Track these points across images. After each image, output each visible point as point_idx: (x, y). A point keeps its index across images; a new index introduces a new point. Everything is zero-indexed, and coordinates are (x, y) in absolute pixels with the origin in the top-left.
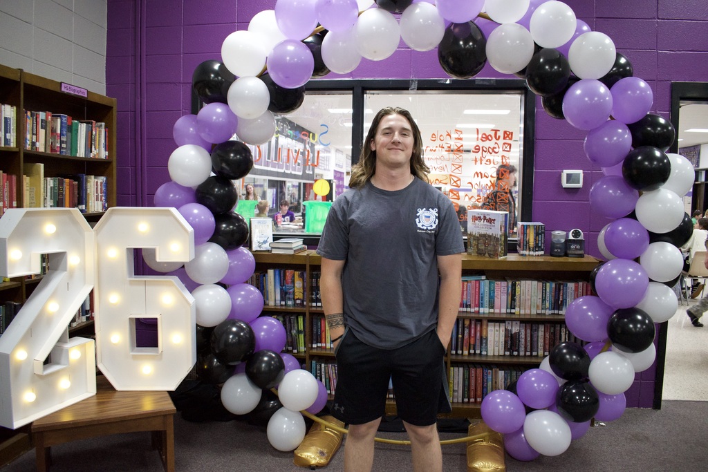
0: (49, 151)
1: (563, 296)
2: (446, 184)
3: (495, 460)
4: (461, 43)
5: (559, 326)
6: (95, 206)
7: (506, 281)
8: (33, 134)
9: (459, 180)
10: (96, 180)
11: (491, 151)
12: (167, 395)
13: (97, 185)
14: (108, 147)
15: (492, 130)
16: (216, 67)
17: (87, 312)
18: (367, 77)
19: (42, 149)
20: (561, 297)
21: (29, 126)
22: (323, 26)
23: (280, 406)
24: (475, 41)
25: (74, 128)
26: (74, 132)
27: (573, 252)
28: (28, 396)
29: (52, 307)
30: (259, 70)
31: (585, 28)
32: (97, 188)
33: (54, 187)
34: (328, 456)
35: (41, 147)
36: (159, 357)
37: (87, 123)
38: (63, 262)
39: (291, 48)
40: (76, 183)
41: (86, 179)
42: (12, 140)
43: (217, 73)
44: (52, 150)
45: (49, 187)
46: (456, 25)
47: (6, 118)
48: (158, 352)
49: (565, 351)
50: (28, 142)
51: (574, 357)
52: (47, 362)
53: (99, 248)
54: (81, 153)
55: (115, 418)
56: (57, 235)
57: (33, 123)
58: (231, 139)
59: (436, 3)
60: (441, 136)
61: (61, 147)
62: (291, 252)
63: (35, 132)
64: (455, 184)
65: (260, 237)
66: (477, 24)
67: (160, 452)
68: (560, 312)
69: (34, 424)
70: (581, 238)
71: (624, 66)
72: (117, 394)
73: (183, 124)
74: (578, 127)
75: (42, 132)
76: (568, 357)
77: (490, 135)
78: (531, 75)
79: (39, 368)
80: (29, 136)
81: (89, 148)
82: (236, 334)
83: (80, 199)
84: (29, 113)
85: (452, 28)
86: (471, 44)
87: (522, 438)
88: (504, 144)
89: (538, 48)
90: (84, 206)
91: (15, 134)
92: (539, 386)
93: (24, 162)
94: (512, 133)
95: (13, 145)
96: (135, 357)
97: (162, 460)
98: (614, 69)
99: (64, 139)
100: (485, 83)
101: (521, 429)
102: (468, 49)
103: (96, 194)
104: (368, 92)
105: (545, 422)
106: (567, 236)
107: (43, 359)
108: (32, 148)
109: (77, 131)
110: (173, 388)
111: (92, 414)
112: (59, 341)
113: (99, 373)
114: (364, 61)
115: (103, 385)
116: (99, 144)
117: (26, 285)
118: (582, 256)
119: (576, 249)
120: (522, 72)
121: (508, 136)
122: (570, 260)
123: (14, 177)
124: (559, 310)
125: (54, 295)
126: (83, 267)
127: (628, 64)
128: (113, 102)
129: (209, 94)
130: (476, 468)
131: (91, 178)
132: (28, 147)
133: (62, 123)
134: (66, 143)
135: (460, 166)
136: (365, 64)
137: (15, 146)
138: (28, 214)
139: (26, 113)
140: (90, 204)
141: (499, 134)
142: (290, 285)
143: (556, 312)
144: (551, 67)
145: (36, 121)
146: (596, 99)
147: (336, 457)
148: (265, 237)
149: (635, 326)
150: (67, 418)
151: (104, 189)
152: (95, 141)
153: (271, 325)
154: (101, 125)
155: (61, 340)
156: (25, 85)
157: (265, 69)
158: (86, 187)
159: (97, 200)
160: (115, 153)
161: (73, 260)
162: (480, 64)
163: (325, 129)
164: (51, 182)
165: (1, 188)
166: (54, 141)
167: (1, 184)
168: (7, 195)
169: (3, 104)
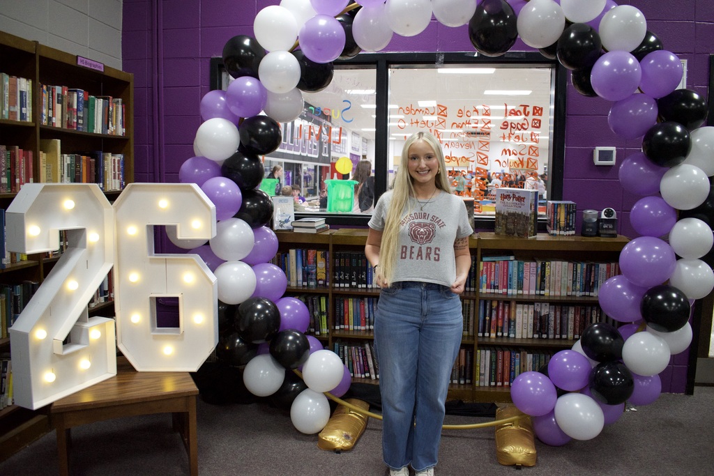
0: (65, 127)
1: (594, 277)
2: (473, 161)
3: (526, 445)
5: (590, 308)
6: (113, 184)
7: (535, 261)
8: (49, 109)
9: (487, 157)
10: (113, 158)
11: (519, 127)
12: (189, 376)
13: (114, 163)
14: (126, 124)
15: (521, 106)
17: (105, 292)
18: (393, 50)
19: (58, 125)
20: (592, 278)
21: (45, 101)
23: (304, 387)
25: (91, 103)
26: (91, 108)
27: (605, 232)
28: (48, 376)
29: (72, 285)
32: (114, 166)
33: (71, 164)
34: (353, 440)
35: (57, 121)
36: (180, 338)
37: (103, 99)
38: (82, 240)
40: (94, 160)
41: (104, 156)
42: (28, 115)
44: (69, 125)
45: (66, 164)
47: (21, 92)
48: (179, 332)
49: (597, 332)
50: (45, 117)
51: (607, 338)
52: (66, 342)
53: (119, 226)
54: (98, 129)
55: (138, 399)
56: (76, 211)
57: (49, 98)
60: (468, 111)
61: (77, 123)
62: (314, 231)
63: (51, 107)
64: (482, 162)
65: (282, 216)
67: (181, 436)
68: (592, 294)
69: (54, 405)
70: (614, 217)
71: (653, 45)
72: (137, 375)
75: (58, 107)
76: (601, 338)
77: (519, 111)
78: (561, 49)
79: (58, 348)
80: (45, 111)
81: (106, 125)
82: (260, 312)
83: (97, 176)
84: (45, 87)
86: (502, 21)
87: (553, 422)
88: (534, 120)
89: (569, 24)
90: (101, 184)
91: (31, 108)
92: (571, 367)
93: (42, 137)
94: (541, 109)
95: (29, 119)
96: (155, 338)
97: (184, 442)
98: (644, 47)
99: (81, 114)
100: (514, 56)
101: (552, 412)
102: (499, 27)
103: (113, 172)
104: (392, 66)
105: (577, 405)
106: (600, 215)
107: (63, 339)
108: (48, 124)
109: (94, 105)
110: (195, 369)
111: (112, 394)
112: (78, 321)
113: (119, 354)
115: (124, 366)
116: (116, 122)
117: (44, 264)
118: (614, 236)
119: (608, 229)
121: (538, 112)
122: (602, 240)
123: (31, 153)
124: (590, 292)
125: (72, 273)
126: (102, 244)
127: (658, 41)
128: (130, 76)
129: (239, 68)
130: (506, 453)
131: (108, 156)
132: (45, 122)
133: (78, 98)
134: (82, 118)
135: (488, 143)
137: (31, 121)
138: (45, 189)
139: (42, 87)
140: (108, 182)
141: (528, 109)
142: (312, 265)
143: (587, 293)
144: (583, 42)
145: (52, 95)
146: (624, 70)
147: (361, 441)
148: (287, 215)
149: (670, 305)
150: (87, 399)
151: (121, 167)
152: (112, 117)
153: (294, 306)
154: (118, 101)
155: (81, 320)
156: (41, 57)
157: (298, 44)
158: (104, 164)
159: (115, 178)
160: (132, 130)
161: (92, 237)
163: (347, 105)
164: (68, 159)
165: (17, 165)
166: (71, 117)
167: (17, 160)
168: (23, 171)
169: (19, 77)
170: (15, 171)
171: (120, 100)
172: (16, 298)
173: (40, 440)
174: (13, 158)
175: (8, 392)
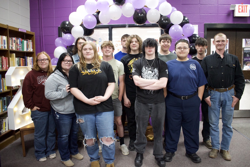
0: (16, 50)
4: (140, 14)
8: (12, 45)
10: (30, 58)
14: (33, 48)
16: (67, 23)
18: (113, 24)
21: (10, 42)
22: (99, 10)
24: (143, 14)
26: (23, 44)
28: (18, 121)
30: (80, 24)
31: (175, 9)
32: (30, 61)
33: (18, 61)
35: (14, 49)
37: (27, 40)
39: (90, 17)
40: (24, 59)
41: (27, 58)
42: (6, 47)
43: (68, 25)
44: (17, 49)
45: (16, 61)
46: (138, 9)
47: (4, 40)
50: (11, 47)
52: (23, 111)
54: (25, 50)
56: (24, 74)
58: (73, 45)
59: (132, 3)
61: (20, 48)
66: (144, 9)
69: (21, 129)
71: (186, 20)
73: (58, 40)
74: (174, 38)
75: (14, 44)
78: (160, 23)
79: (21, 113)
80: (10, 45)
81: (27, 48)
83: (25, 64)
84: (10, 38)
85: (137, 10)
86: (142, 15)
89: (161, 16)
91: (7, 45)
93: (10, 53)
95: (6, 48)
98: (184, 21)
99: (20, 46)
100: (149, 25)
102: (141, 16)
104: (113, 28)
109: (24, 43)
114: (111, 20)
116: (30, 47)
117: (12, 91)
120: (157, 22)
123: (7, 58)
127: (188, 20)
128: (34, 33)
129: (66, 31)
130: (148, 137)
132: (11, 49)
133: (19, 41)
136: (112, 21)
138: (16, 68)
144: (165, 21)
145: (12, 41)
146: (178, 30)
151: (32, 61)
152: (29, 46)
156: (9, 29)
157: (82, 23)
158: (27, 60)
159: (30, 64)
160: (35, 50)
162: (145, 20)
163: (100, 40)
164: (17, 59)
165: (3, 61)
166: (18, 47)
167: (3, 60)
168: (5, 63)
169: (3, 36)
170: (3, 63)
171: (31, 40)
172: (4, 101)
173: (13, 143)
174: (2, 60)
175: (4, 128)
